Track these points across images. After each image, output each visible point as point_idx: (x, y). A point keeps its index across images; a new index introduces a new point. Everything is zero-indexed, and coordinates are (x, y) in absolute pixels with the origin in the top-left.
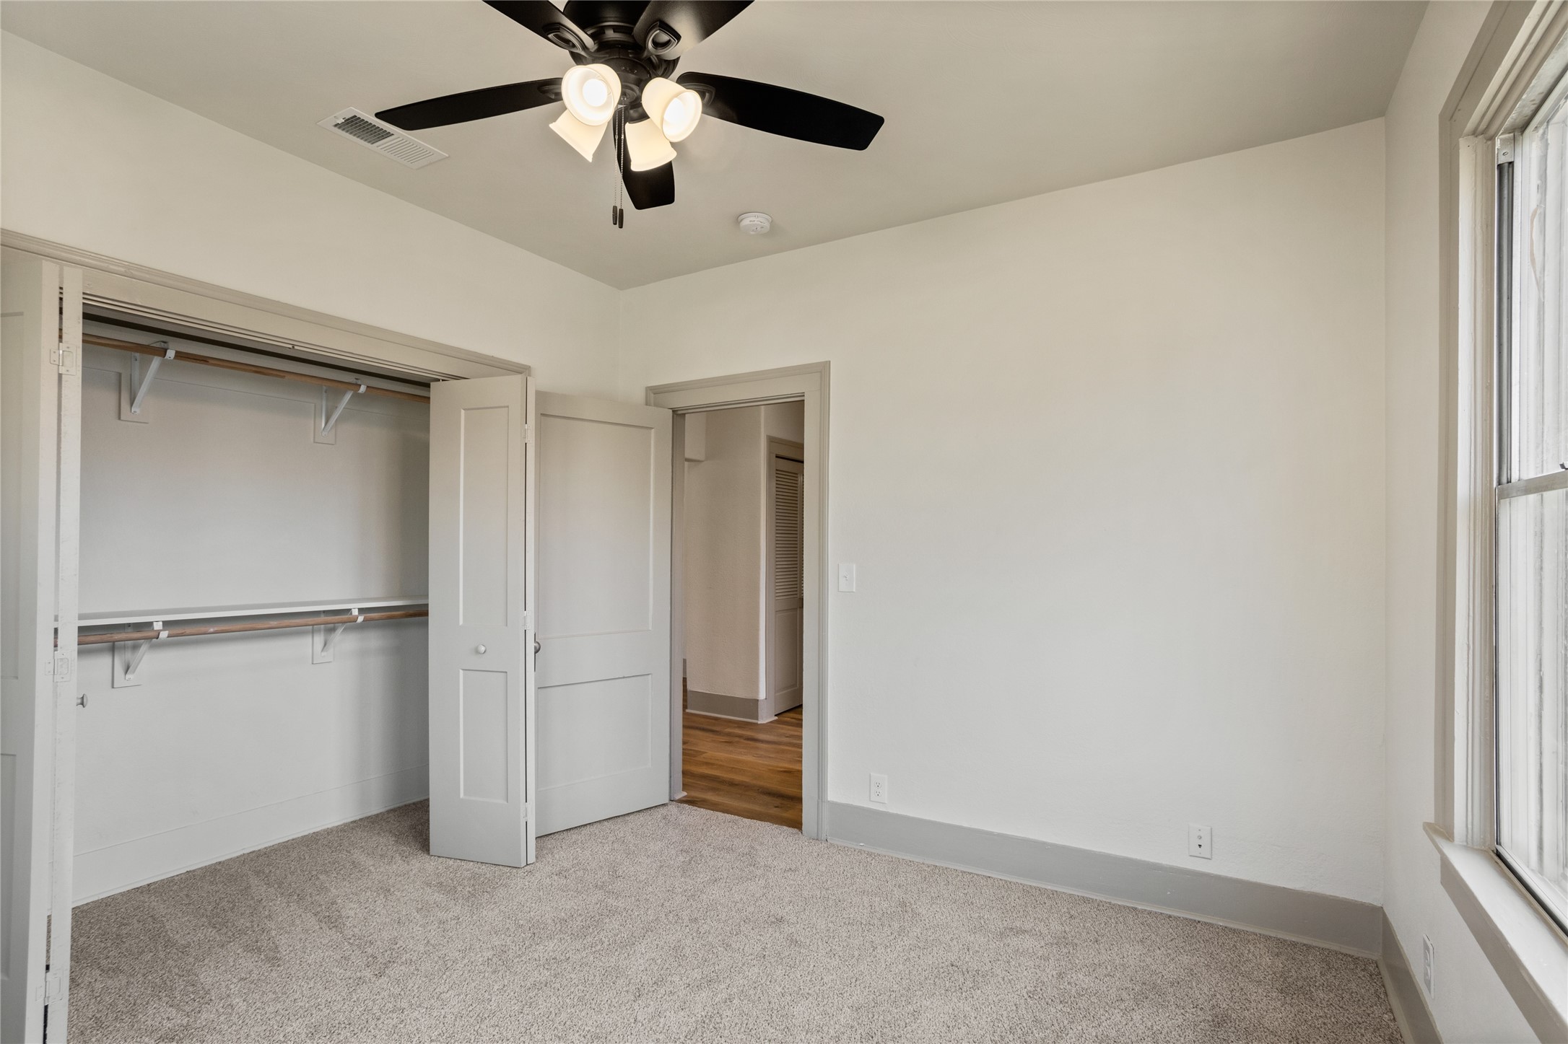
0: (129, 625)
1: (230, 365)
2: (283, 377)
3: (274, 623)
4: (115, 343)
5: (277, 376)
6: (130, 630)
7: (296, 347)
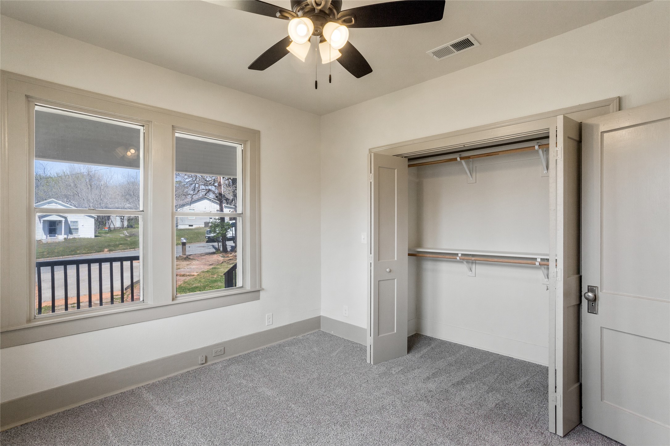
0: (470, 255)
1: (478, 156)
2: (498, 154)
3: (496, 260)
4: (444, 161)
5: (496, 154)
6: (471, 256)
7: (465, 146)
